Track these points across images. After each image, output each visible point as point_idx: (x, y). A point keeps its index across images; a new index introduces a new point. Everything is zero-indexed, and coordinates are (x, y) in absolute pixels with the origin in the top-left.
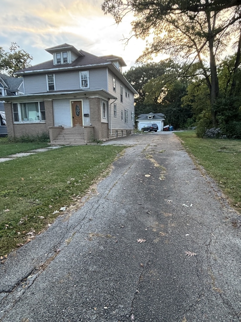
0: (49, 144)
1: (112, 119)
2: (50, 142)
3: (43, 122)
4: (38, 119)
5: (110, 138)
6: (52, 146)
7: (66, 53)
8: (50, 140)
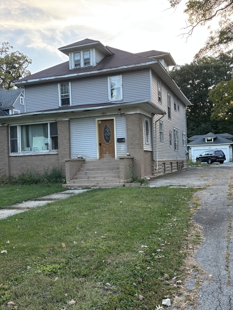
0: (64, 185)
1: (158, 145)
2: (65, 183)
3: (54, 152)
4: (46, 149)
5: (155, 175)
6: (71, 189)
7: (88, 52)
8: (65, 180)
